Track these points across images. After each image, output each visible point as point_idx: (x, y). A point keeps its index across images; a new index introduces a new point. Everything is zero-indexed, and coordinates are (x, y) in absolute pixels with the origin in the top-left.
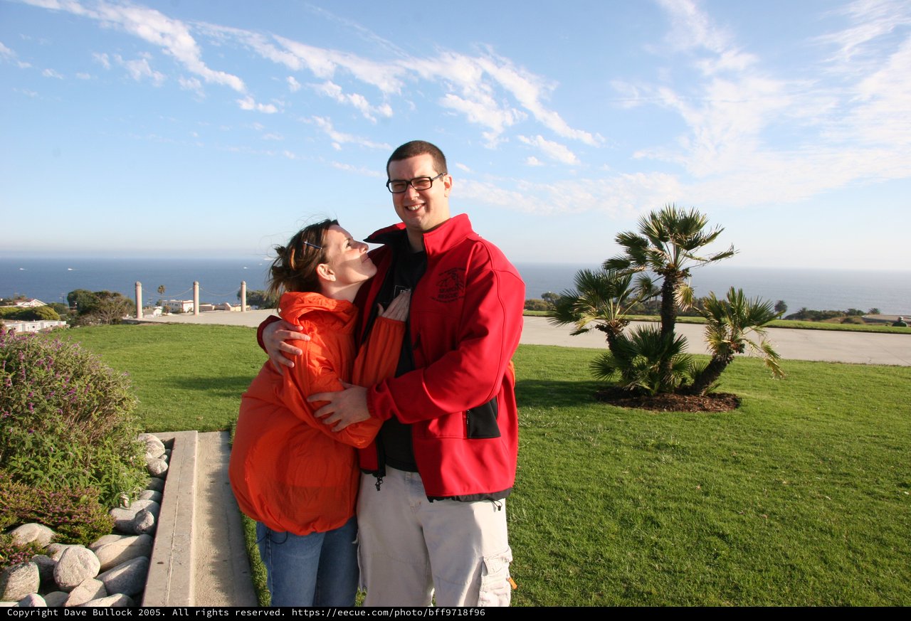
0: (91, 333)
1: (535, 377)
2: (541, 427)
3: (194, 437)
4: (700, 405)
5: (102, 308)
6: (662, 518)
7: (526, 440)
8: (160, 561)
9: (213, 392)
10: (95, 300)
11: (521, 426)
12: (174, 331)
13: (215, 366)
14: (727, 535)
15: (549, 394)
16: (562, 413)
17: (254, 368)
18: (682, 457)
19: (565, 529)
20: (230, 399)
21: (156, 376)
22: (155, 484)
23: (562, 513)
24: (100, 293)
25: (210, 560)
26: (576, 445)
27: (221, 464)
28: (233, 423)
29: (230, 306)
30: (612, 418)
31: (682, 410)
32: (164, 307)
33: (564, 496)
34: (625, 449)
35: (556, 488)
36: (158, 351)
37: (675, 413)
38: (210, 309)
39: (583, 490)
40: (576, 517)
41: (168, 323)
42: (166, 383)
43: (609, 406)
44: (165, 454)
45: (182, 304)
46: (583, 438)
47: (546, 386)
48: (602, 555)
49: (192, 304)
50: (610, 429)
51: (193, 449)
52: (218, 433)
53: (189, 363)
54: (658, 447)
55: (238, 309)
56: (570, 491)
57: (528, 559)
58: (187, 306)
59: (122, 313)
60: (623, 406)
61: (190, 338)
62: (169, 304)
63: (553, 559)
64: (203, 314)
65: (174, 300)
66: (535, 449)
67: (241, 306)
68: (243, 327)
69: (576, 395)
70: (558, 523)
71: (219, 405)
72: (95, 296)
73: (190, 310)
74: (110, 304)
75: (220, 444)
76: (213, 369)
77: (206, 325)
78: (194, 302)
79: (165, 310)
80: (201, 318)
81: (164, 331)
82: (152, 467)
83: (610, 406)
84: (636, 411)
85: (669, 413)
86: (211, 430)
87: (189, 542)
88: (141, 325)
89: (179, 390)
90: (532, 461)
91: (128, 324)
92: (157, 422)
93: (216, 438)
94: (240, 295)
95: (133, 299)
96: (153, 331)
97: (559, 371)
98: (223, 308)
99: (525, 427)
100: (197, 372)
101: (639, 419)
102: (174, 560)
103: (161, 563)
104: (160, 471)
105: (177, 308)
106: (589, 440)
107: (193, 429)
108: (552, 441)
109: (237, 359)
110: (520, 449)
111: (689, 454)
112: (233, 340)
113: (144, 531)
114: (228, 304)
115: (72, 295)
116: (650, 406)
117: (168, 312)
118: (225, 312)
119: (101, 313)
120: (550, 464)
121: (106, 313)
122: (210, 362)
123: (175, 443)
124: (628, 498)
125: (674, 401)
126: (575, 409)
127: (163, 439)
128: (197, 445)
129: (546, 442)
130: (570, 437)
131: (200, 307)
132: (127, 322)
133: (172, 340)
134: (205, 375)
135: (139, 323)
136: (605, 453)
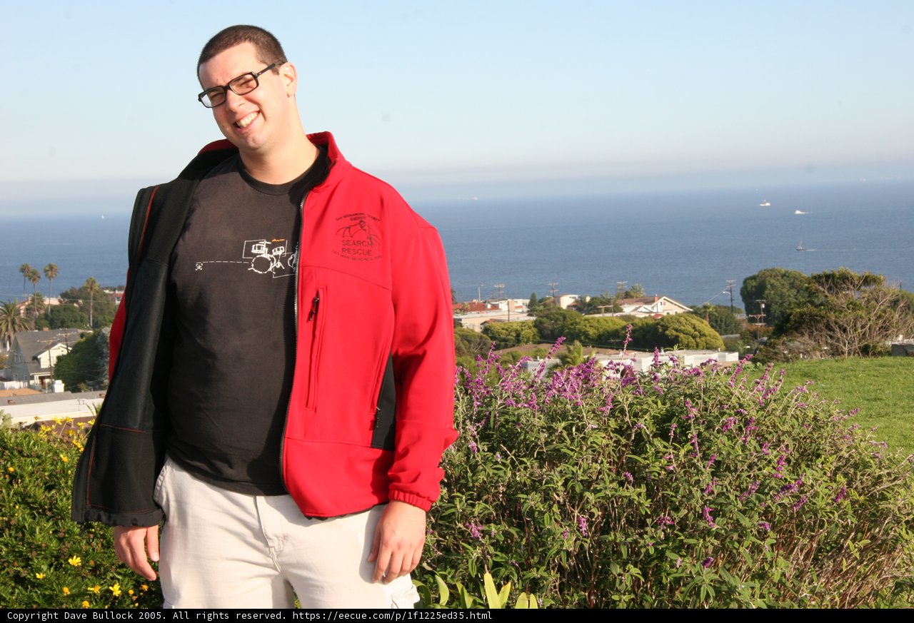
0: (815, 377)
5: (832, 316)
10: (812, 294)
24: (828, 277)
59: (887, 329)
72: (815, 286)
74: (854, 306)
91: (907, 354)
115: (754, 283)
119: (831, 329)
121: (845, 331)
132: (904, 350)
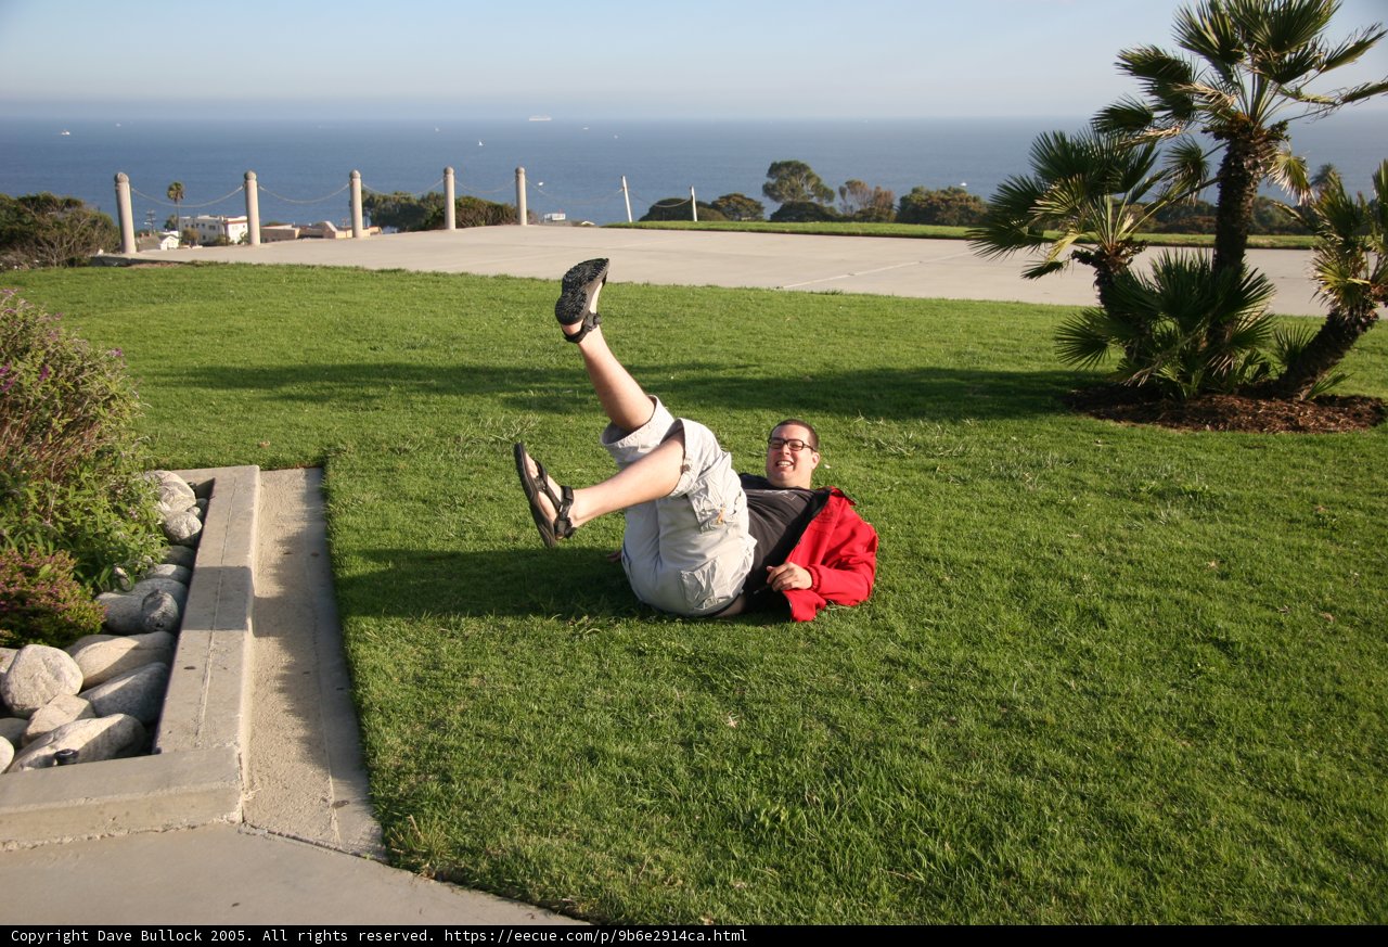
1: (950, 363)
2: (933, 456)
3: (252, 476)
4: (1288, 419)
6: (1116, 614)
7: (893, 479)
8: (190, 665)
10: (21, 215)
11: (893, 455)
12: (206, 279)
13: (294, 346)
14: (1233, 644)
15: (971, 395)
16: (984, 430)
17: (375, 349)
18: (1205, 513)
19: (923, 625)
20: (325, 409)
21: (171, 367)
22: (177, 556)
23: (924, 600)
25: (277, 671)
26: (993, 488)
27: (305, 524)
28: (329, 452)
29: (334, 229)
30: (1086, 441)
31: (1246, 429)
32: (185, 233)
33: (940, 572)
34: (1091, 497)
35: (927, 559)
36: (175, 319)
37: (1228, 434)
38: (289, 236)
39: (977, 563)
40: (950, 606)
41: (193, 264)
42: (193, 379)
43: (1085, 420)
44: (196, 506)
45: (226, 224)
46: (1011, 477)
47: (968, 380)
48: (975, 665)
49: (246, 225)
50: (1074, 461)
51: (251, 497)
52: (301, 471)
53: (240, 342)
54: (1161, 495)
55: (350, 233)
56: (951, 564)
57: (839, 667)
58: (236, 231)
59: (89, 245)
60: (1118, 419)
61: (241, 294)
62: (195, 225)
63: (885, 668)
64: (269, 247)
65: (207, 217)
66: (907, 494)
67: (353, 229)
68: (357, 268)
69: (1024, 397)
70: (913, 616)
71: (302, 420)
72: (23, 207)
73: (241, 239)
74: (59, 225)
75: (304, 491)
76: (290, 353)
77: (277, 266)
78: (249, 221)
79: (187, 239)
80: (263, 254)
81: (185, 280)
82: (172, 526)
83: (1092, 419)
84: (1138, 430)
85: (1215, 434)
86: (287, 465)
87: (240, 639)
88: (134, 267)
89: (221, 392)
90: (897, 515)
91: (104, 264)
92: (179, 452)
93: (294, 481)
95: (112, 217)
96: (160, 280)
97: (1005, 351)
98: (319, 233)
99: (901, 456)
100: (258, 359)
101: (1141, 443)
102: (214, 664)
103: (192, 668)
104: (186, 534)
105: (213, 235)
106: (1022, 479)
107: (251, 463)
108: (947, 481)
109: (339, 333)
110: (880, 493)
111: (1221, 508)
112: (331, 296)
113: (157, 626)
114: (329, 224)
116: (1176, 419)
117: (193, 244)
119: (40, 245)
120: (929, 519)
121: (53, 246)
122: (283, 340)
123: (216, 487)
124: (1062, 578)
125: (1233, 411)
126: (1013, 424)
127: (193, 481)
128: (258, 490)
129: (934, 482)
130: (985, 474)
131: (261, 230)
132: (101, 262)
133: (204, 298)
134: (277, 362)
135: (129, 263)
136: (1051, 502)
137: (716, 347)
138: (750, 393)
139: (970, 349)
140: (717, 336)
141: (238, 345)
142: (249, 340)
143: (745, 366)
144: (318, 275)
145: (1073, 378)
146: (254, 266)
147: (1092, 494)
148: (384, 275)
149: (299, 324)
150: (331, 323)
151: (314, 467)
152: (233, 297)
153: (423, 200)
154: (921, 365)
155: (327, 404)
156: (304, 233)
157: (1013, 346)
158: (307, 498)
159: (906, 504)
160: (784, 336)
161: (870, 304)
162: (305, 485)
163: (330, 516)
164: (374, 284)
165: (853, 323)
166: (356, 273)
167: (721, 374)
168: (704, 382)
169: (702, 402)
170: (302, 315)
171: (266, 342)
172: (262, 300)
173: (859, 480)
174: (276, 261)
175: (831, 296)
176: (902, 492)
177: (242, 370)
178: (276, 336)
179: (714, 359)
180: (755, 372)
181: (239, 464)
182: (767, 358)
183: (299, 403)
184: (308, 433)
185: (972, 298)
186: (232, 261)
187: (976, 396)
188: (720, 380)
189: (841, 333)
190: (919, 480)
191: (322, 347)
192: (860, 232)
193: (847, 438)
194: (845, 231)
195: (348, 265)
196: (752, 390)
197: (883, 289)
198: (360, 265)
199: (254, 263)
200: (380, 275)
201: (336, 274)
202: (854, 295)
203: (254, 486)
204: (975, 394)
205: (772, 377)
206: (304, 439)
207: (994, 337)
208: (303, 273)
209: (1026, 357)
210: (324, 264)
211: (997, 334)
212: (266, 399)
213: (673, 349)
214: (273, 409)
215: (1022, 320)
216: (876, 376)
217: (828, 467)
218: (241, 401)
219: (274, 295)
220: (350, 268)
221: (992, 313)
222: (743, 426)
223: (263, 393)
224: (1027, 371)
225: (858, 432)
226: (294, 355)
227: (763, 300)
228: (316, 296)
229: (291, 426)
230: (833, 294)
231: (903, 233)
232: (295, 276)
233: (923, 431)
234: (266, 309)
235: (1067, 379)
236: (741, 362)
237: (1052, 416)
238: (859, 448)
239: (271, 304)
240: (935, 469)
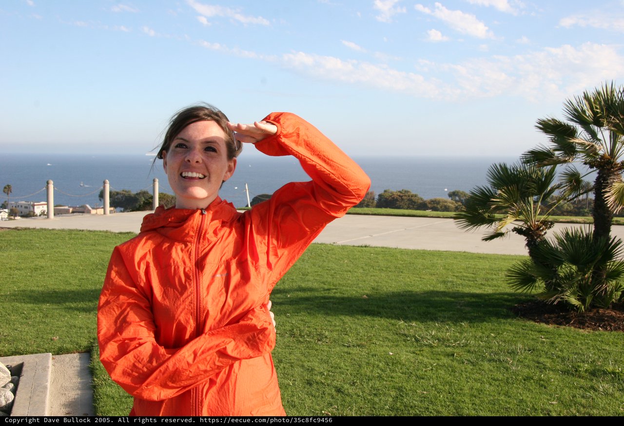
1: (441, 288)
2: (449, 346)
3: (47, 361)
7: (432, 362)
9: (71, 308)
11: (426, 345)
12: (23, 237)
13: (73, 277)
15: (459, 307)
16: (473, 330)
20: (91, 316)
26: (491, 368)
27: (79, 392)
28: (94, 343)
29: (90, 208)
30: (534, 337)
32: (11, 210)
34: (551, 375)
36: (5, 261)
37: (614, 333)
38: (67, 212)
42: (13, 298)
43: (531, 323)
44: (11, 382)
45: (33, 206)
46: (499, 360)
47: (455, 298)
49: (46, 206)
50: (532, 350)
51: (46, 375)
52: (76, 355)
54: (593, 374)
55: (101, 211)
58: (38, 210)
60: (547, 323)
61: (43, 246)
62: (17, 206)
64: (58, 218)
65: (24, 202)
66: (442, 372)
67: (104, 208)
68: (107, 232)
69: (491, 309)
71: (78, 322)
73: (43, 213)
75: (79, 369)
76: (71, 281)
77: (63, 230)
78: (48, 205)
79: (12, 214)
80: (55, 223)
81: (11, 238)
83: (532, 323)
84: (562, 329)
85: (606, 333)
86: (68, 351)
89: (30, 306)
90: (440, 387)
93: (73, 361)
94: (102, 195)
97: (469, 281)
98: (83, 211)
99: (431, 347)
100: (52, 285)
101: (567, 339)
104: (4, 404)
105: (27, 211)
106: (507, 362)
107: (46, 351)
108: (463, 363)
109: (99, 269)
110: (426, 371)
112: (94, 247)
114: (88, 206)
116: (581, 323)
117: (15, 216)
118: (86, 215)
120: (461, 390)
122: (67, 273)
123: (24, 369)
125: (612, 319)
126: (489, 326)
127: (9, 364)
128: (50, 370)
129: (455, 364)
130: (483, 358)
131: (54, 209)
133: (21, 248)
134: (63, 287)
136: (527, 378)
137: (310, 278)
138: (335, 306)
139: (450, 279)
140: (309, 271)
141: (40, 276)
142: (47, 273)
143: (329, 290)
144: (86, 235)
145: (514, 297)
146: (50, 230)
147: (551, 372)
148: (122, 235)
149: (75, 264)
150: (94, 263)
151: (85, 352)
152: (38, 248)
153: (137, 194)
154: (426, 289)
155: (92, 313)
156: (75, 210)
157: (473, 278)
158: (81, 374)
159: (443, 379)
160: (346, 271)
161: (386, 252)
162: (79, 364)
163: (94, 387)
164: (117, 240)
165: (382, 264)
166: (106, 234)
167: (316, 294)
168: (307, 299)
169: (309, 311)
170: (77, 258)
171: (57, 274)
172: (55, 250)
173: (411, 362)
174: (62, 228)
175: (364, 248)
176: (439, 371)
177: (42, 293)
178: (63, 271)
179: (310, 285)
180: (335, 293)
181: (40, 352)
182: (339, 284)
183: (76, 312)
184: (81, 331)
185: (440, 250)
186: (38, 227)
187: (462, 308)
188: (316, 298)
189: (376, 270)
190: (447, 362)
191: (89, 277)
192: (370, 213)
193: (397, 334)
194: (363, 212)
195: (102, 230)
196: (335, 304)
197: (391, 244)
198: (109, 229)
199: (50, 228)
200: (120, 235)
201: (96, 235)
202: (376, 247)
203: (48, 367)
204: (461, 306)
205: (346, 296)
206: (79, 334)
207: (461, 272)
208: (77, 234)
209: (482, 284)
210: (89, 229)
211: (462, 271)
212: (57, 309)
213: (286, 279)
214: (61, 315)
215: (472, 262)
216: (402, 296)
217: (391, 354)
218: (41, 310)
219: (62, 247)
220: (103, 231)
221: (455, 258)
222: (335, 326)
223: (55, 306)
224: (485, 293)
225: (402, 330)
226: (73, 282)
227: (330, 250)
228: (85, 248)
229: (71, 326)
230: (366, 246)
231: (392, 213)
232: (73, 236)
233: (439, 330)
234: (56, 255)
235: (510, 298)
236: (326, 287)
237: (509, 320)
238: (405, 341)
239: (59, 252)
240: (453, 355)
